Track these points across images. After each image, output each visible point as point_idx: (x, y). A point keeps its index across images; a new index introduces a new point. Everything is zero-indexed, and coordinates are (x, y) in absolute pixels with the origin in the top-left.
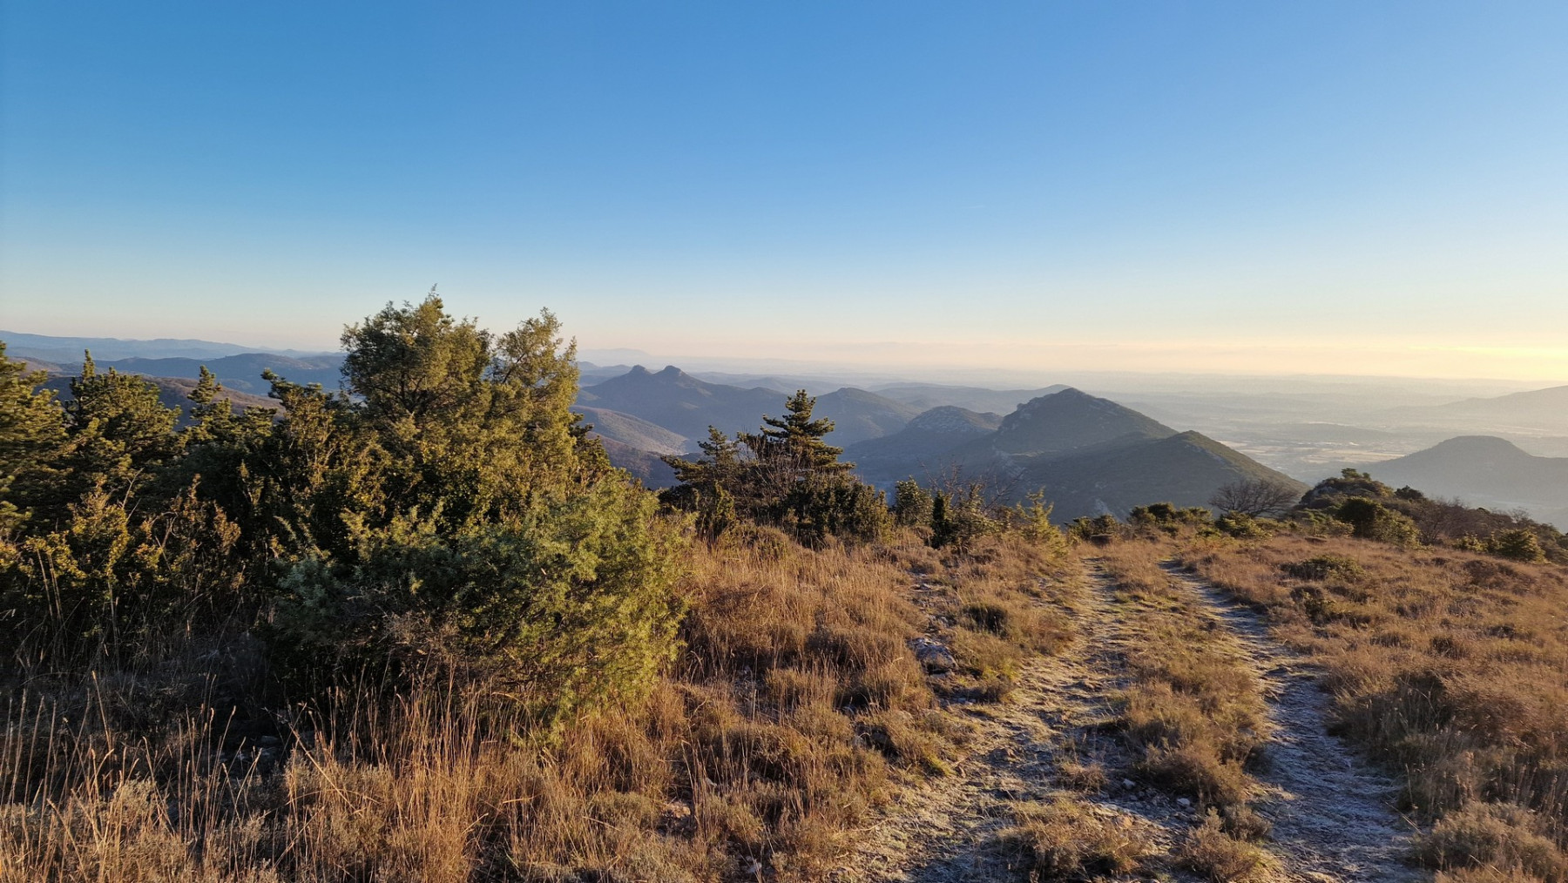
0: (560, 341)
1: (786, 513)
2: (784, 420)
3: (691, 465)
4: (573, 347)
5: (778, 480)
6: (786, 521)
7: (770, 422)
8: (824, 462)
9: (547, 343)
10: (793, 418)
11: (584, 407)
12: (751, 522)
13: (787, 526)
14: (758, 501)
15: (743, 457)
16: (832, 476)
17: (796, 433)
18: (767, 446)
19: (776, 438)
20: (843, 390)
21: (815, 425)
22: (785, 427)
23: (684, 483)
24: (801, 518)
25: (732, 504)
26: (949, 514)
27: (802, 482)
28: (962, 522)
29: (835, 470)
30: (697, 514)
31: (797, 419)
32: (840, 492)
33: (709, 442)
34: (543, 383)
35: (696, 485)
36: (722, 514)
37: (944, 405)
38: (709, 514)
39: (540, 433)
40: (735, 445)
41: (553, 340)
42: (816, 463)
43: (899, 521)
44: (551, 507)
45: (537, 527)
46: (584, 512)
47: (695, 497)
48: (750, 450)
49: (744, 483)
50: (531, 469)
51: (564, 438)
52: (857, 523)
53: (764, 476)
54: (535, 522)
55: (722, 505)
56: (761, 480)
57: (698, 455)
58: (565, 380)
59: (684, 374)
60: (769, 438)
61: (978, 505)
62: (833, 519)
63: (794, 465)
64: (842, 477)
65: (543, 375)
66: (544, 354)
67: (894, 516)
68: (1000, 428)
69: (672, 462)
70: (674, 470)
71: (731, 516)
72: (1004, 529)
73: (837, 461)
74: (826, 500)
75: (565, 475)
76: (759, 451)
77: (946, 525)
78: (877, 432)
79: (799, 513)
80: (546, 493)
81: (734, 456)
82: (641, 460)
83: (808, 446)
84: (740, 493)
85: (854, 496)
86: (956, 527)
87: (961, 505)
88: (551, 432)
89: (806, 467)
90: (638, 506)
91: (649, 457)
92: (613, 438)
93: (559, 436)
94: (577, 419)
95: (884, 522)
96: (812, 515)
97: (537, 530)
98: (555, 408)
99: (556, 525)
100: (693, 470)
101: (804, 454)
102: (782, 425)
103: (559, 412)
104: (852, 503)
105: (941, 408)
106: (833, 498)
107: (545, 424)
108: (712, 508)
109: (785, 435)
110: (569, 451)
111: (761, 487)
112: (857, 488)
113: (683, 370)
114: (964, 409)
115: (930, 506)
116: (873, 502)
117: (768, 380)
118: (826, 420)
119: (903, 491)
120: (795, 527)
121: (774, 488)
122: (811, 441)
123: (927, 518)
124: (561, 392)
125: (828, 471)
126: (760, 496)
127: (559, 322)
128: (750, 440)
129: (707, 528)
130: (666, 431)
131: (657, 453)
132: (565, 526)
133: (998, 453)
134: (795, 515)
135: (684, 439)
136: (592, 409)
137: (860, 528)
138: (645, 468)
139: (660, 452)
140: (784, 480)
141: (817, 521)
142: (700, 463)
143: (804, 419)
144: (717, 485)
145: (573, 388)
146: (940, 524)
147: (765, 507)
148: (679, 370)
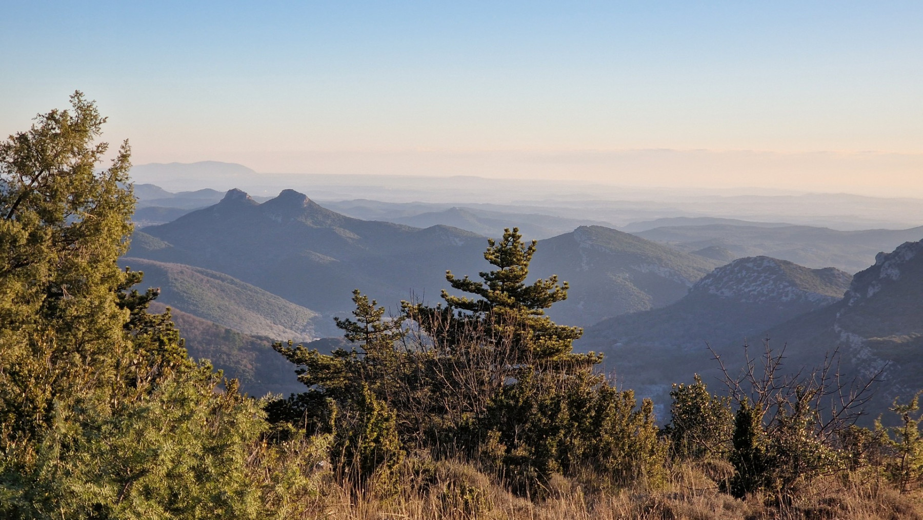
0: (102, 148)
1: (485, 438)
2: (481, 280)
3: (323, 358)
4: (124, 157)
5: (473, 385)
6: (485, 453)
7: (458, 285)
8: (550, 352)
9: (82, 151)
10: (498, 277)
11: (146, 261)
12: (426, 453)
13: (487, 462)
14: (437, 419)
15: (412, 345)
16: (563, 376)
17: (504, 304)
18: (452, 326)
19: (469, 312)
20: (583, 231)
21: (536, 288)
22: (484, 293)
23: (313, 388)
24: (511, 446)
25: (393, 423)
26: (761, 441)
27: (512, 387)
28: (781, 451)
29: (569, 366)
30: (331, 438)
31: (505, 278)
32: (577, 403)
33: (354, 319)
34: (75, 219)
35: (332, 392)
36: (376, 441)
37: (753, 255)
38: (353, 440)
39: (68, 304)
40: (397, 324)
41: (90, 146)
42: (536, 355)
43: (676, 451)
44: (85, 425)
45: (62, 458)
46: (140, 434)
47: (331, 412)
48: (424, 333)
49: (414, 389)
50: (54, 363)
51: (108, 312)
52: (605, 456)
53: (449, 377)
54: (57, 449)
55: (375, 424)
56: (442, 384)
57: (336, 342)
58: (111, 214)
59: (311, 203)
60: (456, 311)
61: (810, 423)
62: (564, 449)
63: (499, 358)
64: (580, 377)
65: (75, 204)
66: (76, 169)
67: (668, 442)
68: (847, 294)
69: (292, 353)
70: (295, 367)
71: (391, 443)
72: (854, 464)
73: (574, 351)
74: (552, 417)
75: (110, 374)
76: (439, 332)
77: (757, 457)
78: (643, 301)
79: (507, 438)
80: (78, 401)
81: (397, 343)
82: (240, 349)
83: (524, 326)
84: (406, 406)
85: (600, 409)
86: (772, 462)
87: (781, 423)
88: (86, 301)
89: (520, 360)
90: (232, 424)
91: (254, 345)
92: (194, 312)
93: (100, 306)
94: (131, 280)
95: (652, 453)
96: (529, 441)
97: (61, 464)
98: (94, 261)
99: (93, 456)
100: (327, 367)
101: (517, 338)
102: (478, 290)
103: (101, 266)
104: (597, 422)
105: (748, 260)
106: (564, 413)
107: (79, 288)
108: (358, 431)
109: (485, 307)
110: (117, 333)
111: (443, 395)
112: (606, 395)
113: (310, 197)
114: (786, 263)
115: (729, 427)
116: (632, 419)
117: (454, 212)
118: (554, 280)
119: (684, 401)
120: (499, 463)
121: (467, 396)
122: (528, 315)
123: (722, 447)
124: (105, 231)
125: (557, 368)
126: (441, 411)
127: (102, 116)
128: (424, 315)
129: (349, 463)
130: (282, 301)
131: (267, 338)
132: (110, 457)
133: (844, 335)
134: (501, 442)
135: (312, 314)
136: (158, 263)
137: (611, 463)
138: (247, 364)
139: (272, 336)
140: (482, 383)
141: (537, 452)
142: (339, 354)
143: (517, 278)
144: (366, 392)
145: (124, 227)
146: (746, 457)
147: (450, 429)
148: (303, 196)
